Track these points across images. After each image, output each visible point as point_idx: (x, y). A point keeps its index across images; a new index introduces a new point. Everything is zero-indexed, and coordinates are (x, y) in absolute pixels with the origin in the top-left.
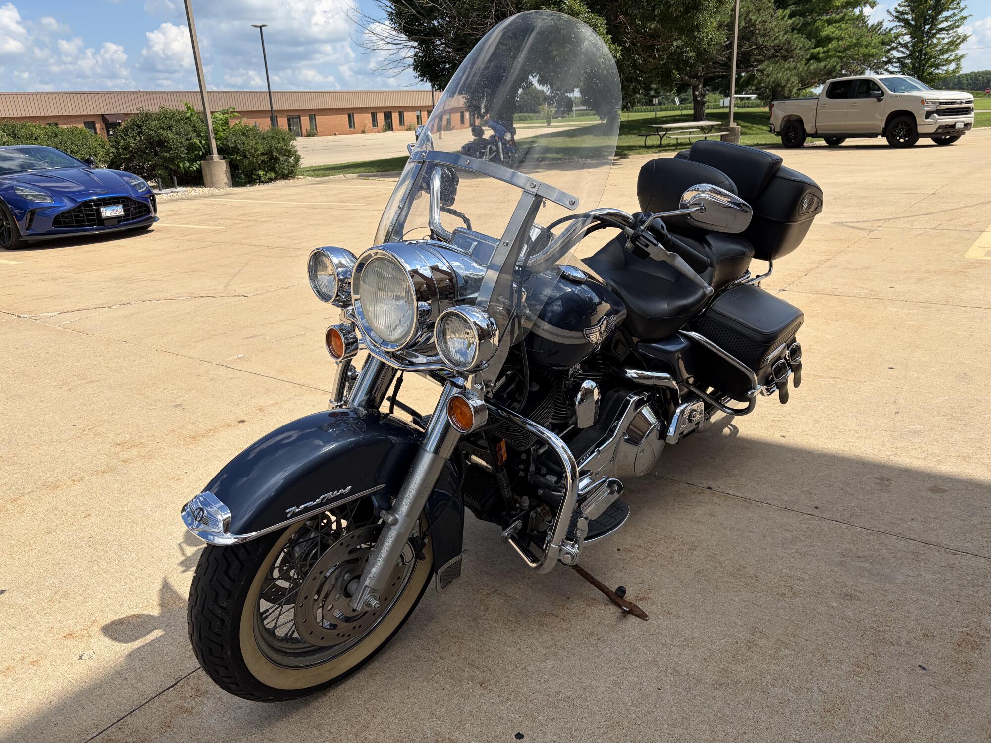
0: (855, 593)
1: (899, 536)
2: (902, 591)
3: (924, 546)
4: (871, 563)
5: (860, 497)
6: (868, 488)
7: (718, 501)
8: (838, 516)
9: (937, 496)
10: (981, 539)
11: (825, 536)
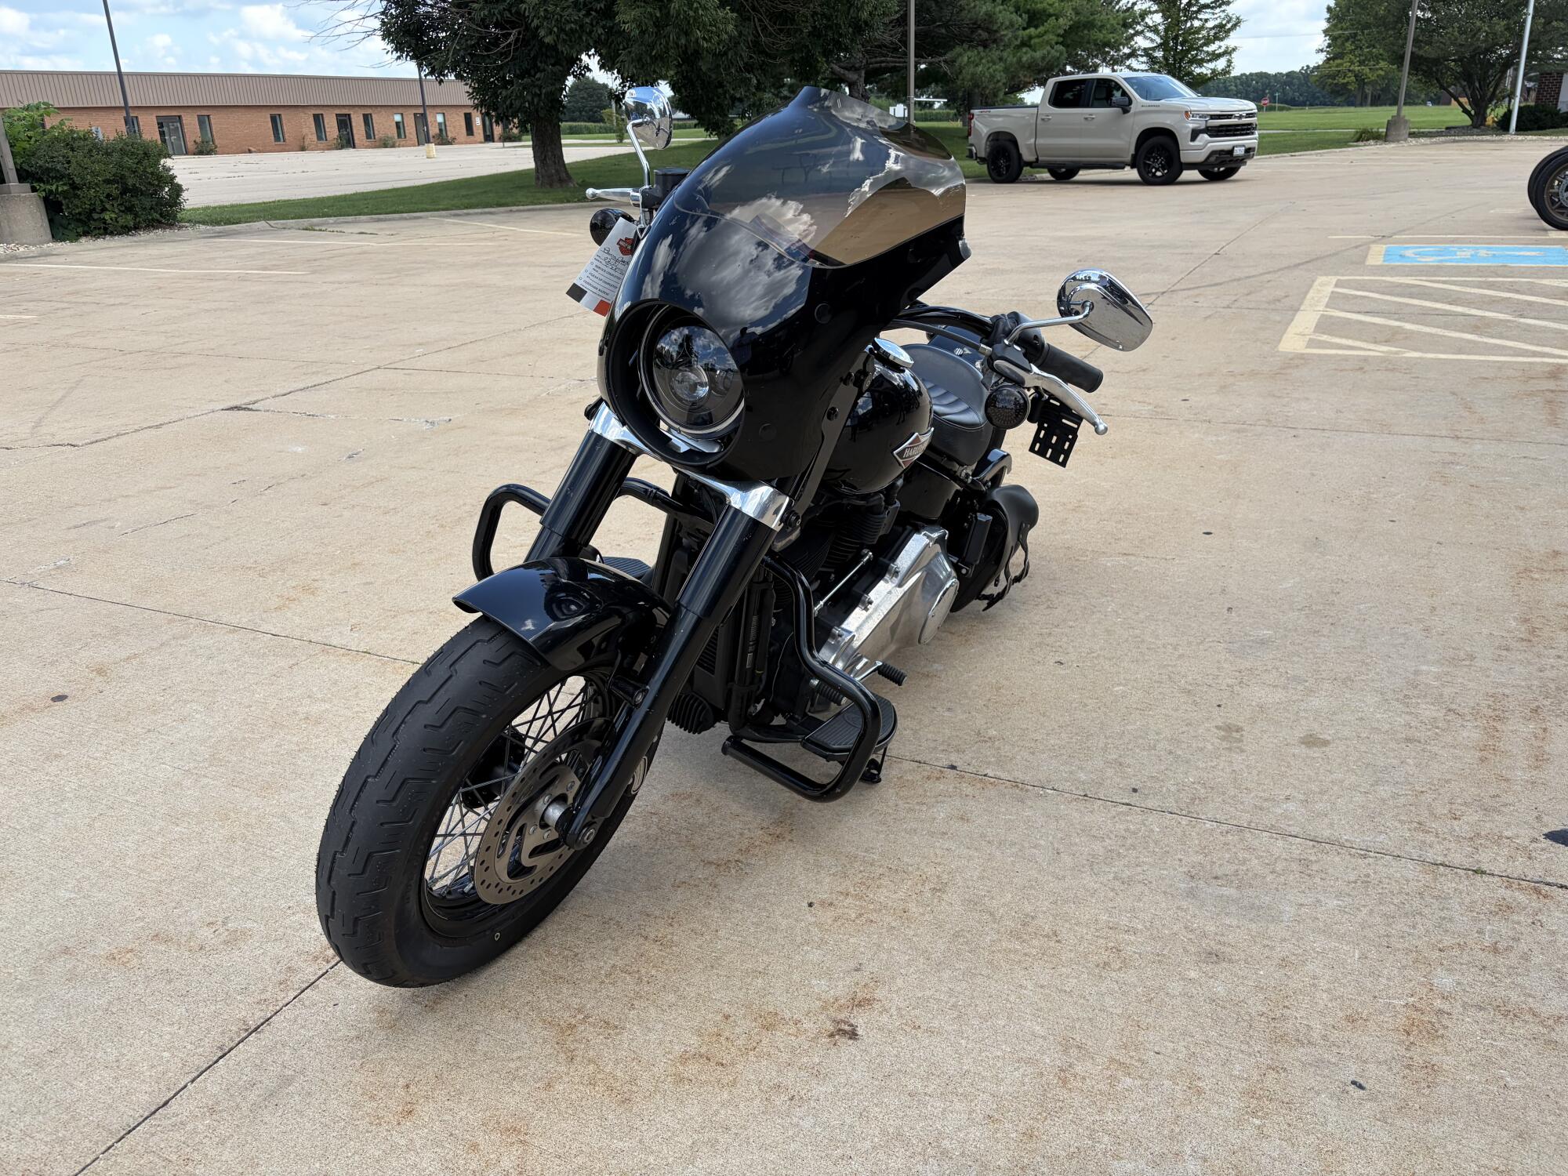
0: (1223, 949)
1: (1273, 830)
2: (1296, 936)
3: (1314, 846)
4: (1238, 888)
5: (1201, 765)
6: (1210, 747)
7: (969, 790)
8: (1171, 804)
9: (1315, 752)
10: (1399, 825)
11: (1156, 843)
